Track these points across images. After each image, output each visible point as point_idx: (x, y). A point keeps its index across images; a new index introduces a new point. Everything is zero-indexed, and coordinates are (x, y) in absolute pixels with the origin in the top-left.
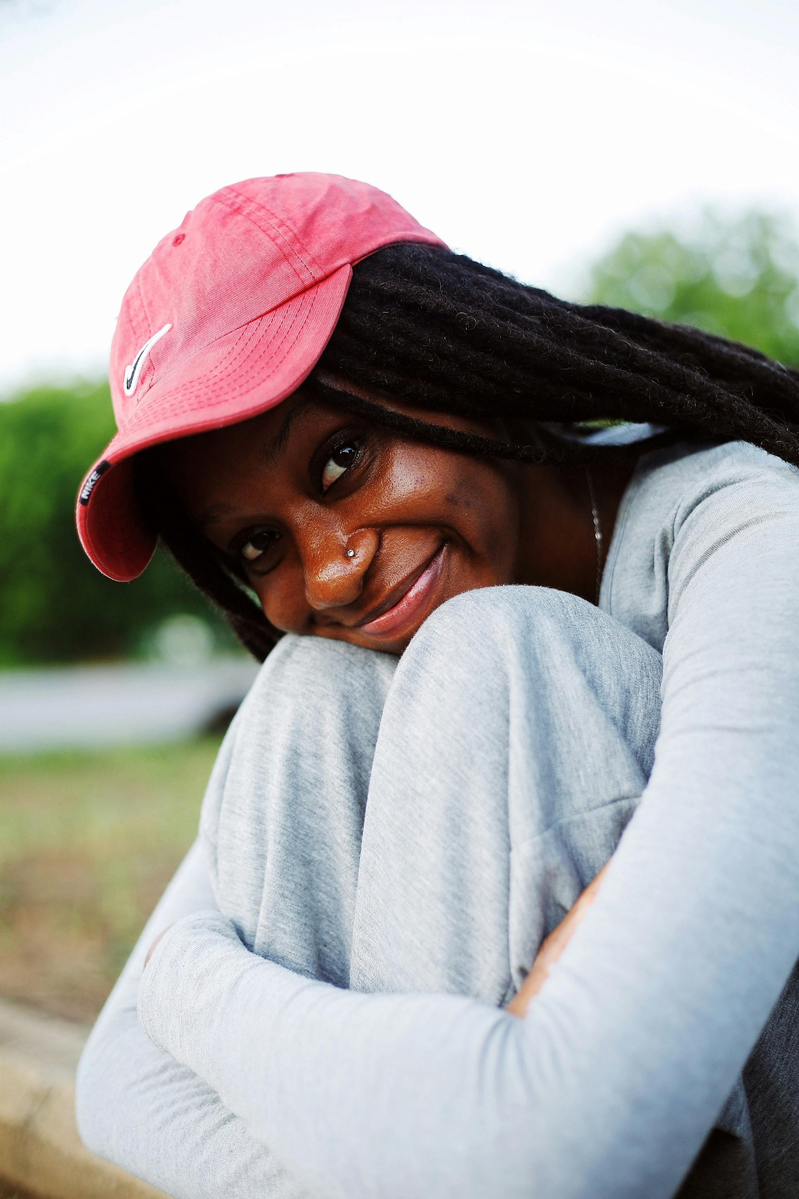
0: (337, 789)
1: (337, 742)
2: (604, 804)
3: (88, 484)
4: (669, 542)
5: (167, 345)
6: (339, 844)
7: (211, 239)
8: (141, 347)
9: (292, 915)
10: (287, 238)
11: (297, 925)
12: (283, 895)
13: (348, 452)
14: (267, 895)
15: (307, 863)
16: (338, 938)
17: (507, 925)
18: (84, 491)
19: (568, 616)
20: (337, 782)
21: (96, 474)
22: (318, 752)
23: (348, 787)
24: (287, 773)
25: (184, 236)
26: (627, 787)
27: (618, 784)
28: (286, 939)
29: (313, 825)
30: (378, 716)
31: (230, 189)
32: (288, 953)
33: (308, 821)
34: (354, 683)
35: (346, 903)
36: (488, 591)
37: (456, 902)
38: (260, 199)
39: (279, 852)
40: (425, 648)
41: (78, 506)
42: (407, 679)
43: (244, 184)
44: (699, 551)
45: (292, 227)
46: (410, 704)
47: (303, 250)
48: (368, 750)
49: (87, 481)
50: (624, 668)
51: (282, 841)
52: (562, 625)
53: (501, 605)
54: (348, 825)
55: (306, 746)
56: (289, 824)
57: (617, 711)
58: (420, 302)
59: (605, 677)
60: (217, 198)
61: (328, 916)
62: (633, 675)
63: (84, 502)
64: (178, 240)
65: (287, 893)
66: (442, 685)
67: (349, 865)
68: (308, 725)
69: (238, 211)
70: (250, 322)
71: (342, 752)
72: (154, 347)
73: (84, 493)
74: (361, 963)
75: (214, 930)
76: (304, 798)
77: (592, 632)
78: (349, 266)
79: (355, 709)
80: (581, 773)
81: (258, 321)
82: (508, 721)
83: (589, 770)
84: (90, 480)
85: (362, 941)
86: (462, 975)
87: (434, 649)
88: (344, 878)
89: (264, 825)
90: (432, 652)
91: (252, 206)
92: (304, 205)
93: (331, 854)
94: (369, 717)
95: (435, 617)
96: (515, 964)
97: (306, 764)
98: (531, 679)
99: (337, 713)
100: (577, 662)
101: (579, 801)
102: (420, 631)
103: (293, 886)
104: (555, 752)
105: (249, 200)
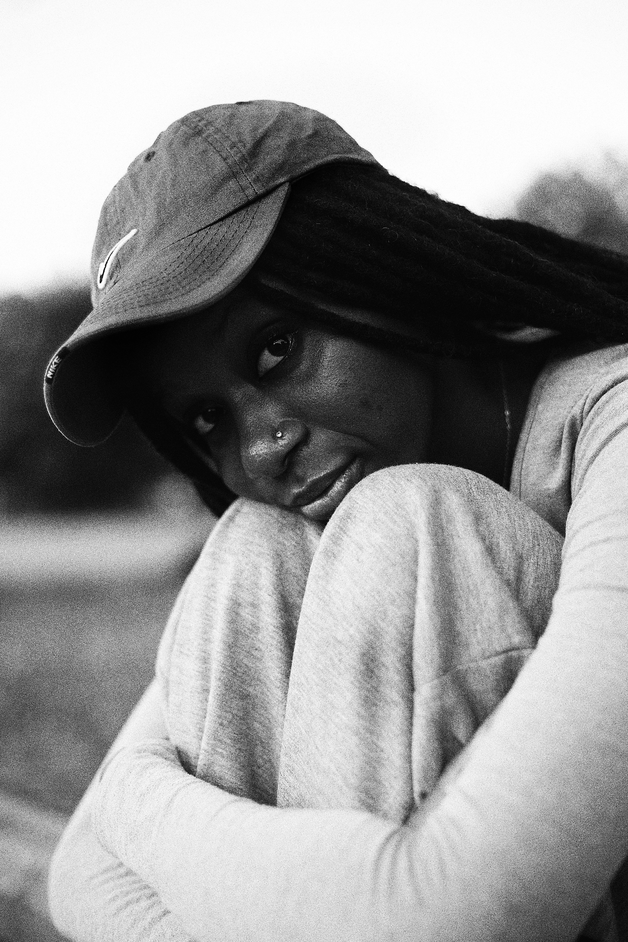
0: (271, 634)
1: (271, 593)
2: (497, 654)
3: (52, 366)
4: (578, 426)
5: (131, 247)
6: (271, 681)
7: (174, 157)
8: (112, 248)
9: (229, 741)
10: (237, 159)
11: (233, 750)
12: (221, 724)
13: (281, 343)
14: (209, 724)
15: (245, 697)
16: (270, 761)
17: (410, 757)
18: (49, 372)
19: (471, 491)
20: (271, 628)
21: (58, 358)
22: (255, 602)
23: (280, 633)
24: (228, 620)
25: (154, 153)
26: (517, 639)
27: (509, 637)
28: (223, 762)
29: (250, 665)
30: (306, 572)
31: (195, 114)
32: (224, 774)
33: (245, 661)
34: (286, 542)
35: (277, 731)
36: (403, 468)
37: (368, 735)
38: (219, 123)
39: (219, 687)
40: (348, 516)
41: (45, 384)
42: (331, 542)
43: (208, 110)
44: (603, 435)
45: (242, 149)
46: (333, 564)
47: (250, 169)
48: (298, 601)
49: (51, 364)
50: (518, 537)
51: (222, 678)
52: (466, 499)
53: (413, 481)
54: (280, 665)
55: (245, 597)
56: (228, 664)
57: (511, 575)
58: (348, 217)
59: (502, 543)
60: (184, 121)
61: (262, 742)
62: (527, 544)
63: (49, 381)
64: (149, 156)
65: (225, 722)
66: (361, 548)
67: (280, 699)
68: (246, 579)
69: (199, 133)
70: (200, 230)
71: (276, 603)
72: (121, 249)
73: (49, 374)
74: (287, 785)
75: (155, 754)
76: (242, 642)
77: (492, 504)
78: (287, 184)
79: (286, 566)
80: (478, 627)
81: (207, 230)
82: (416, 579)
83: (484, 624)
84: (53, 363)
85: (287, 766)
86: (372, 798)
87: (355, 517)
88: (275, 711)
89: (208, 664)
90: (354, 520)
91: (211, 129)
92: (255, 129)
93: (265, 690)
94: (299, 572)
95: (357, 489)
96: (417, 789)
97: (245, 613)
98: (438, 545)
99: (271, 569)
100: (477, 531)
101: (475, 650)
102: (344, 501)
103: (231, 717)
104: (456, 608)
105: (209, 123)
